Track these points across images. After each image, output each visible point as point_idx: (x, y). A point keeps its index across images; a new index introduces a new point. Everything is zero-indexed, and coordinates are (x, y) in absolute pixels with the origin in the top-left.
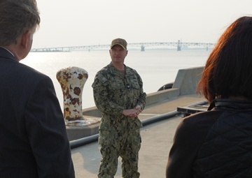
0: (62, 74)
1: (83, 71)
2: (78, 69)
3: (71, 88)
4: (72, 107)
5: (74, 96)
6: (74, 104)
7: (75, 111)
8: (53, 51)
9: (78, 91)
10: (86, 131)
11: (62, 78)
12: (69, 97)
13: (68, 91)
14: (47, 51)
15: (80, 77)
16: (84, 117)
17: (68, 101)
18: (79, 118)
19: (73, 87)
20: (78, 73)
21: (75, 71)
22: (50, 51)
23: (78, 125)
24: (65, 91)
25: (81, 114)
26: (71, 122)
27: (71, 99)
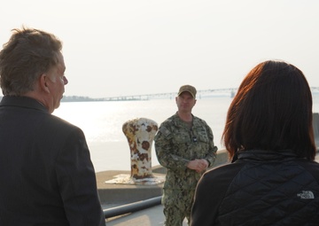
0: (128, 127)
1: (153, 122)
2: (146, 120)
3: (139, 142)
4: (140, 164)
5: (142, 151)
6: (142, 160)
7: (144, 168)
8: (130, 100)
9: (146, 145)
10: (155, 191)
11: (128, 131)
12: (137, 152)
13: (135, 146)
14: (122, 100)
15: (149, 129)
16: (154, 175)
17: (136, 156)
18: (148, 176)
19: (141, 141)
20: (147, 125)
21: (143, 122)
22: (125, 100)
23: (146, 183)
24: (132, 146)
25: (150, 172)
26: (139, 180)
27: (139, 155)
